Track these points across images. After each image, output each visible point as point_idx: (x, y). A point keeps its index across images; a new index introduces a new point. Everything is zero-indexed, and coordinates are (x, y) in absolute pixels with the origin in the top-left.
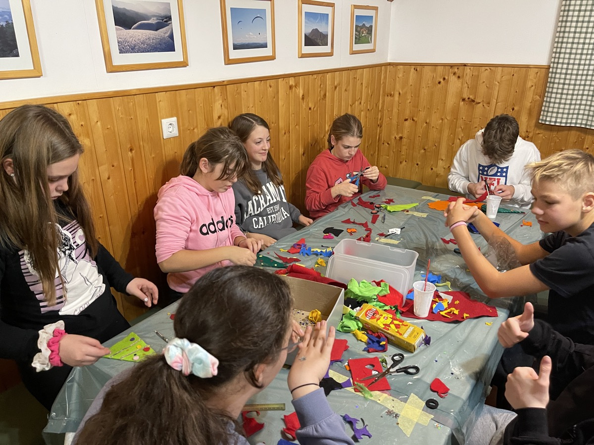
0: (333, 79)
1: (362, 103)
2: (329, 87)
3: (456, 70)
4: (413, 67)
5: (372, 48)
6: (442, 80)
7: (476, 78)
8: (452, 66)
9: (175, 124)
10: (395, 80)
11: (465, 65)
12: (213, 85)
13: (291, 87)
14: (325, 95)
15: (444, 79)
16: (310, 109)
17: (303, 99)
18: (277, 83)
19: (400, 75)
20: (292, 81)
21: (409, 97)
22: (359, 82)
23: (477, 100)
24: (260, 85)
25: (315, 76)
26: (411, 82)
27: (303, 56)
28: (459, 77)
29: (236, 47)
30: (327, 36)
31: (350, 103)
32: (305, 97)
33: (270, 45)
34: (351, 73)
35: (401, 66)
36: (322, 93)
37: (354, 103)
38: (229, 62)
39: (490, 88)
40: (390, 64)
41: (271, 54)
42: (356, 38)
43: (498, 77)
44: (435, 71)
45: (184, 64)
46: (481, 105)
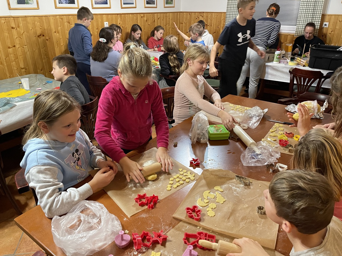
0: (158, 16)
1: (170, 25)
2: (156, 18)
3: (201, 14)
4: (189, 13)
5: (173, 6)
6: (197, 18)
7: (207, 17)
8: (200, 13)
9: (108, 24)
10: (183, 18)
11: (204, 12)
12: (118, 14)
13: (142, 17)
14: (154, 21)
15: (198, 17)
16: (149, 25)
17: (146, 21)
18: (137, 15)
19: (185, 16)
20: (142, 15)
21: (188, 24)
22: (168, 18)
23: (208, 25)
24: (132, 15)
25: (150, 14)
26: (188, 19)
27: (146, 7)
28: (202, 17)
29: (124, 4)
30: (154, 1)
31: (165, 24)
32: (147, 21)
33: (134, 3)
34: (165, 14)
35: (185, 13)
36: (153, 20)
37: (166, 25)
38: (122, 8)
39: (211, 20)
40: (181, 12)
41: (135, 6)
42: (166, 2)
43: (213, 16)
44: (195, 15)
45: (110, 8)
46: (209, 26)
